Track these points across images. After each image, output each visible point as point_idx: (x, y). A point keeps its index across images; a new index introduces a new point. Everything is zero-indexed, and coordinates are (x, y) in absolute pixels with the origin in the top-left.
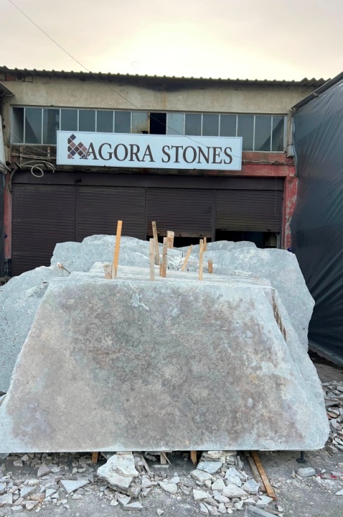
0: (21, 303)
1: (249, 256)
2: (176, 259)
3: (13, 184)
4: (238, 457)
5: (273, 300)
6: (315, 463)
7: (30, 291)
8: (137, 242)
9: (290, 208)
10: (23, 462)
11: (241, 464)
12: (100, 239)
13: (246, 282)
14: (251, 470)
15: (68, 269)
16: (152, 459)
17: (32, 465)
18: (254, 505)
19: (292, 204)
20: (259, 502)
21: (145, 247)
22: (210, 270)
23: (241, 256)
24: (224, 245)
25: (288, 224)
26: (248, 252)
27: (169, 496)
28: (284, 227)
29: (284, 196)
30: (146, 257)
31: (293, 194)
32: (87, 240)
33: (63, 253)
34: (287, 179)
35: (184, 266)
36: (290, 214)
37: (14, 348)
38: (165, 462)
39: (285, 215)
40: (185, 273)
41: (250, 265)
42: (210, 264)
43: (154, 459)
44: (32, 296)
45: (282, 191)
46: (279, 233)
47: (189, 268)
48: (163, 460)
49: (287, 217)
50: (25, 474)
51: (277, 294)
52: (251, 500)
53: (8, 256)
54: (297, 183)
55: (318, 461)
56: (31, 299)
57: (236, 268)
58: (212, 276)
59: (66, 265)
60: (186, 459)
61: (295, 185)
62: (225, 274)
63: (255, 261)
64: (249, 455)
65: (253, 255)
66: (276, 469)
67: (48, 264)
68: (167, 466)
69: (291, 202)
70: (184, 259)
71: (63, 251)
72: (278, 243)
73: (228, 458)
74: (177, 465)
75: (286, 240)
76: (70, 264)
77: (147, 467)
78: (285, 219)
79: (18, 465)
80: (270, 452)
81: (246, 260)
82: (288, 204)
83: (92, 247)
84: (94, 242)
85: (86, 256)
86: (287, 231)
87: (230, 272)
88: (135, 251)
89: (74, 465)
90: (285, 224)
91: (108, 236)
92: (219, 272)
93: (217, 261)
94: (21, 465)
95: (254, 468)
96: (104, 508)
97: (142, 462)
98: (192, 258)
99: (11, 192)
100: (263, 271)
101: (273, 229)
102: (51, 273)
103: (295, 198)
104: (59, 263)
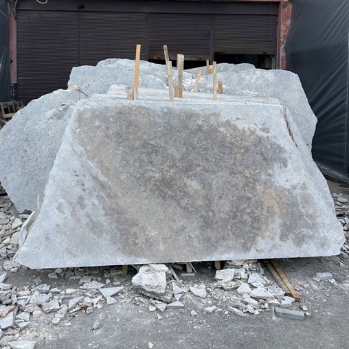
0: (41, 125)
1: (255, 77)
2: (187, 81)
3: (17, 10)
4: (259, 264)
5: (286, 117)
6: (329, 267)
7: (50, 113)
8: (150, 66)
9: (285, 32)
10: (57, 274)
11: (262, 271)
12: (114, 63)
13: (257, 102)
14: (272, 275)
15: (85, 92)
16: (179, 269)
17: (66, 276)
18: (279, 306)
19: (287, 27)
20: (283, 303)
21: (157, 70)
22: (220, 91)
23: (248, 77)
24: (225, 67)
25: (282, 47)
26: (254, 74)
27: (200, 301)
28: (279, 50)
29: (278, 21)
30: (159, 80)
31: (287, 18)
32: (101, 63)
33: (79, 77)
34: (282, 4)
35: (196, 88)
36: (284, 37)
37: (37, 168)
38: (191, 271)
39: (280, 38)
40: (197, 94)
41: (256, 85)
42: (220, 86)
43: (181, 268)
44: (52, 118)
45: (277, 16)
46: (274, 56)
47: (201, 89)
48: (189, 270)
49: (282, 40)
50: (61, 285)
51: (288, 112)
52: (276, 301)
53: (14, 81)
54: (291, 7)
55: (331, 265)
56: (51, 120)
57: (243, 89)
58: (223, 96)
59: (83, 87)
60: (210, 267)
61: (289, 9)
62: (234, 94)
63: (261, 82)
64: (267, 262)
65: (258, 76)
66: (294, 274)
67: (65, 87)
68: (194, 274)
69: (285, 25)
70: (194, 80)
71: (79, 74)
72: (273, 65)
73: (250, 265)
74: (202, 273)
75: (281, 61)
76: (86, 87)
77: (175, 276)
78: (280, 41)
79: (53, 277)
80: (286, 259)
81: (252, 81)
82: (283, 28)
83: (107, 71)
84: (108, 66)
85: (102, 79)
86: (282, 54)
87: (238, 93)
88: (148, 74)
89: (106, 276)
90: (280, 47)
91: (122, 60)
92: (229, 93)
93: (225, 82)
94: (56, 277)
95: (275, 273)
96: (141, 314)
97: (171, 272)
98: (202, 79)
99: (16, 18)
100: (269, 91)
101: (269, 52)
102: (69, 95)
103: (289, 22)
104: (76, 86)
